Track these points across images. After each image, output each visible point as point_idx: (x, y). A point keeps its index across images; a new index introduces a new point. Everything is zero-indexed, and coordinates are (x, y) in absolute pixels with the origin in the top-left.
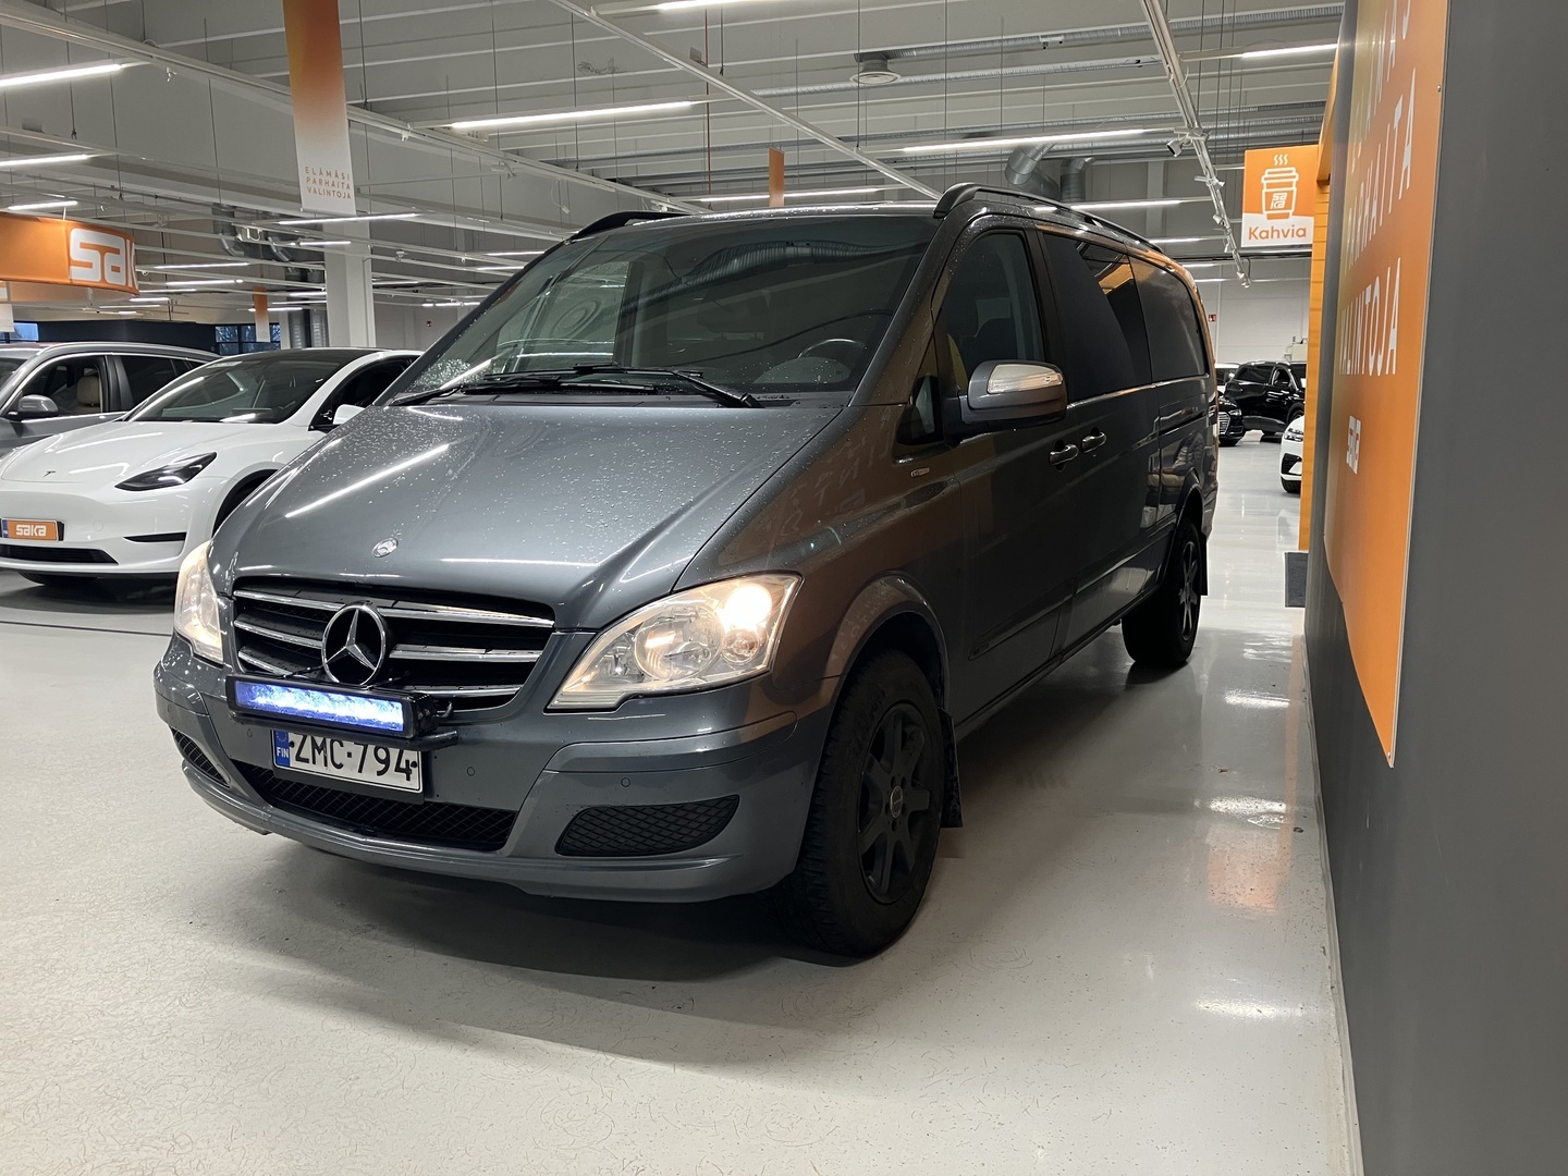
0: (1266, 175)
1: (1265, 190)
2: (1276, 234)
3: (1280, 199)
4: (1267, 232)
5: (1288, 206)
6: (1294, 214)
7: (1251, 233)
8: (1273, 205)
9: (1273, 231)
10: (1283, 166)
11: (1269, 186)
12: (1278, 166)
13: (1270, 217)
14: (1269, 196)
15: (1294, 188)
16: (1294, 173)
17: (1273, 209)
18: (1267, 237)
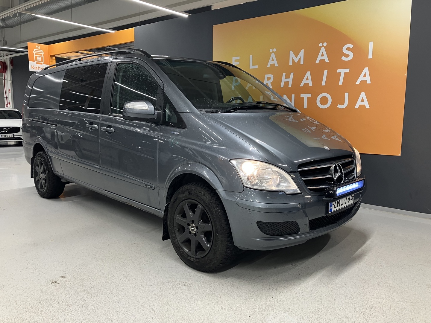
0: (34, 51)
1: (35, 55)
2: (39, 68)
3: (39, 58)
4: (37, 67)
5: (42, 61)
6: (44, 63)
7: (32, 67)
8: (37, 60)
9: (38, 68)
10: (39, 49)
11: (36, 54)
12: (37, 49)
13: (37, 63)
14: (36, 57)
15: (43, 56)
16: (42, 52)
17: (38, 61)
18: (37, 69)
